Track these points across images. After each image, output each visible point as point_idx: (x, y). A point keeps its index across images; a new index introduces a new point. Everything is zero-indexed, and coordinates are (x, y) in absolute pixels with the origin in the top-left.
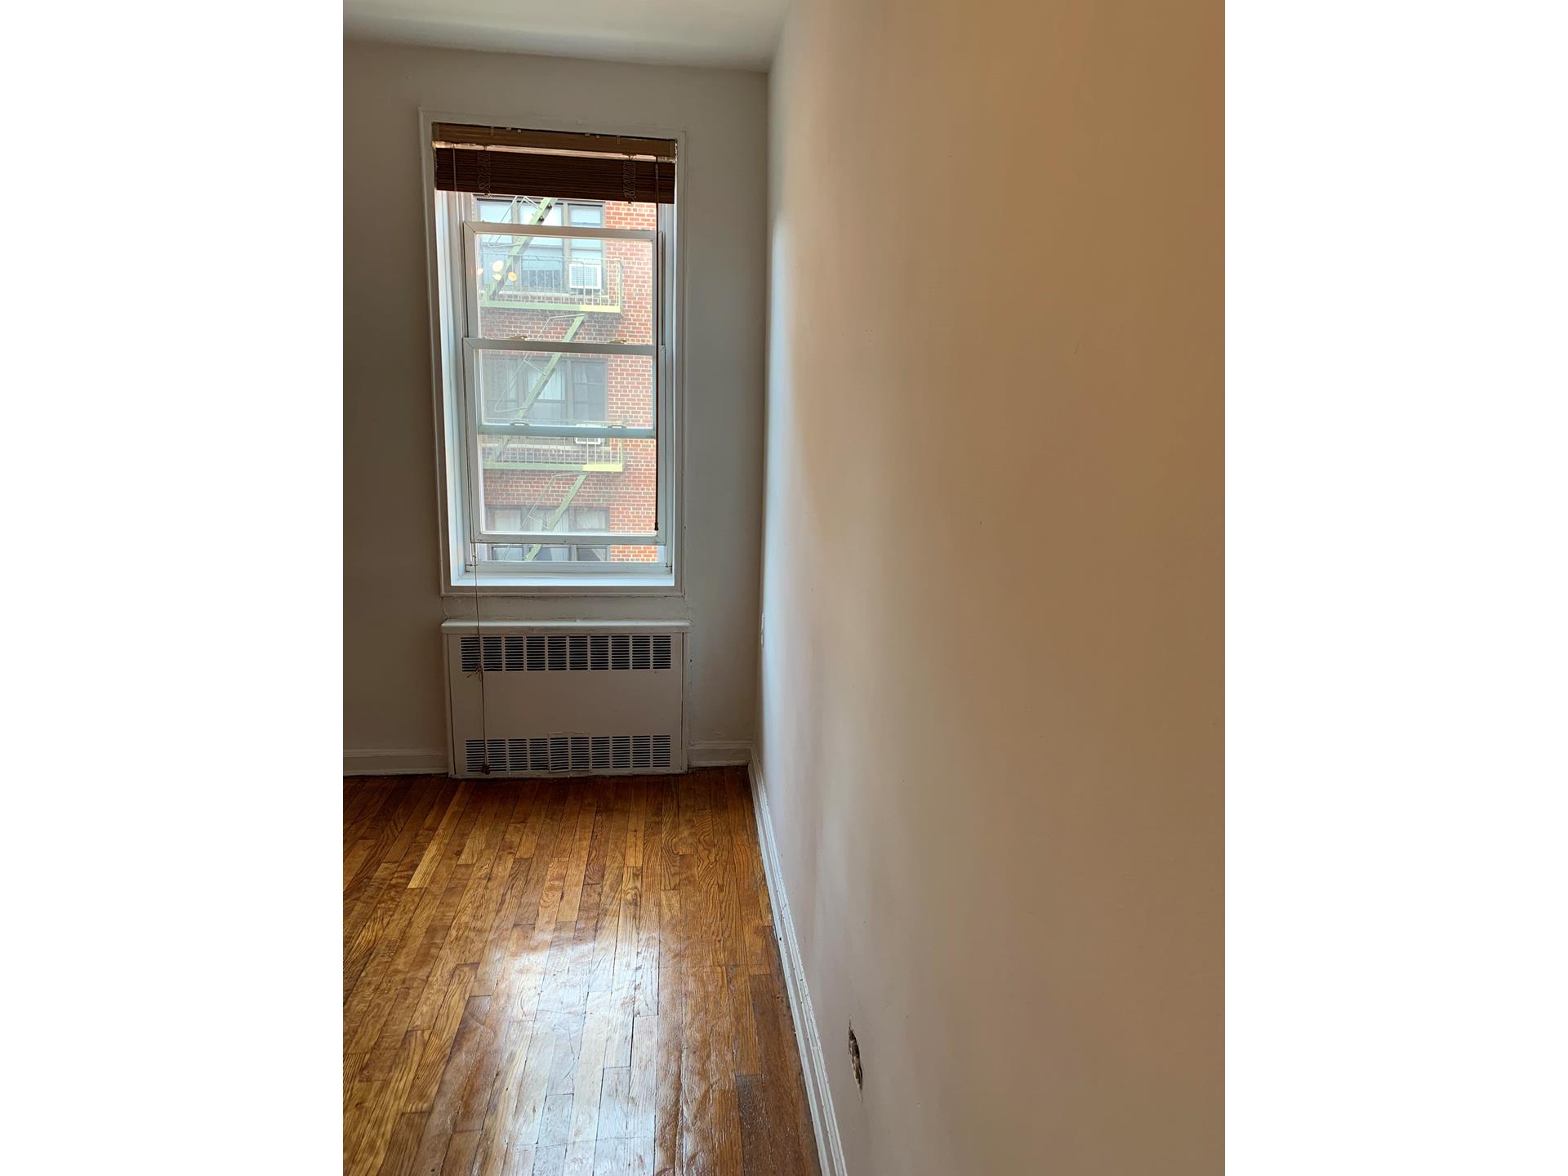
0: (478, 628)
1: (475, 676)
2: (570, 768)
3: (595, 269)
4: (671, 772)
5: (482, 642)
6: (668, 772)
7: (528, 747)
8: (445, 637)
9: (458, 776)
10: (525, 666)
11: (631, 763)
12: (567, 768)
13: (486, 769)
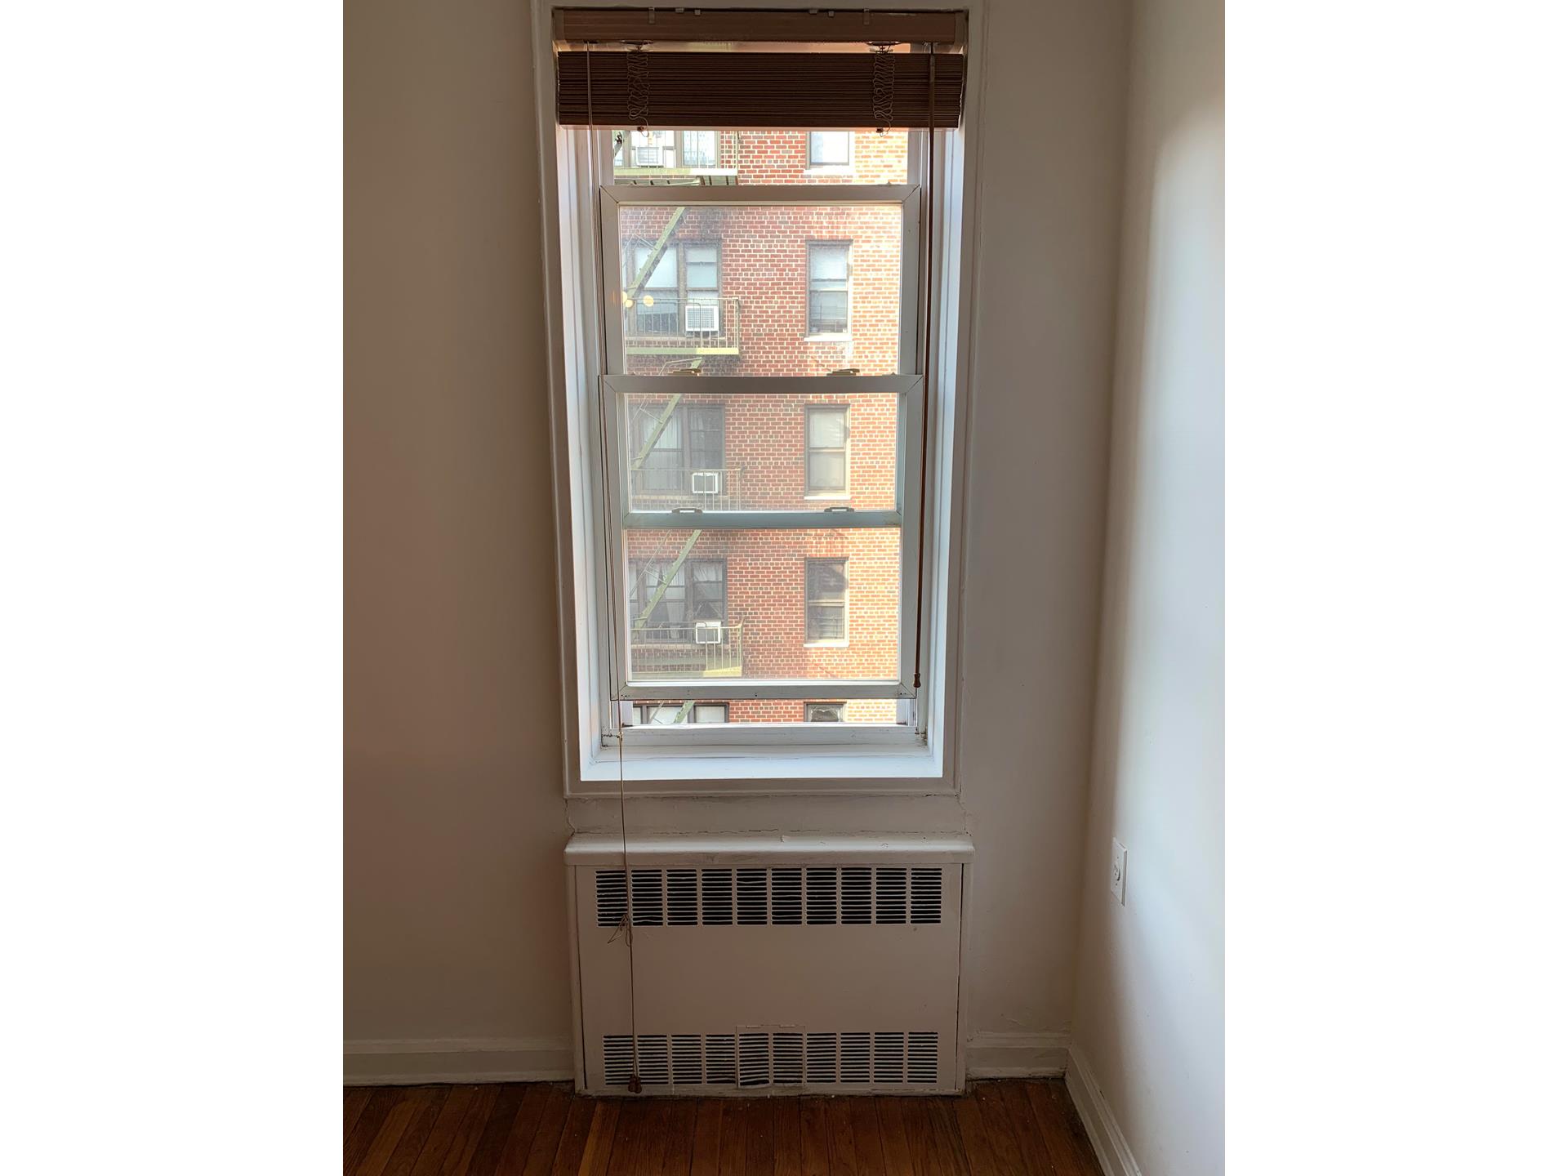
0: (624, 855)
1: (619, 934)
2: (771, 1081)
3: (712, 310)
4: (937, 1092)
5: (630, 878)
6: (933, 1092)
7: (704, 1047)
8: (570, 872)
9: (589, 1092)
10: (700, 917)
11: (872, 1074)
12: (767, 1082)
13: (635, 1083)
